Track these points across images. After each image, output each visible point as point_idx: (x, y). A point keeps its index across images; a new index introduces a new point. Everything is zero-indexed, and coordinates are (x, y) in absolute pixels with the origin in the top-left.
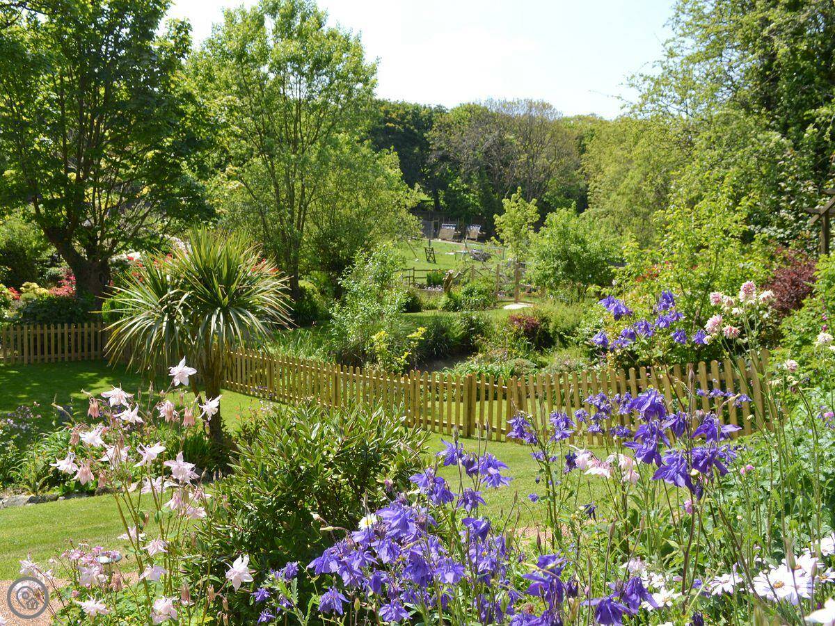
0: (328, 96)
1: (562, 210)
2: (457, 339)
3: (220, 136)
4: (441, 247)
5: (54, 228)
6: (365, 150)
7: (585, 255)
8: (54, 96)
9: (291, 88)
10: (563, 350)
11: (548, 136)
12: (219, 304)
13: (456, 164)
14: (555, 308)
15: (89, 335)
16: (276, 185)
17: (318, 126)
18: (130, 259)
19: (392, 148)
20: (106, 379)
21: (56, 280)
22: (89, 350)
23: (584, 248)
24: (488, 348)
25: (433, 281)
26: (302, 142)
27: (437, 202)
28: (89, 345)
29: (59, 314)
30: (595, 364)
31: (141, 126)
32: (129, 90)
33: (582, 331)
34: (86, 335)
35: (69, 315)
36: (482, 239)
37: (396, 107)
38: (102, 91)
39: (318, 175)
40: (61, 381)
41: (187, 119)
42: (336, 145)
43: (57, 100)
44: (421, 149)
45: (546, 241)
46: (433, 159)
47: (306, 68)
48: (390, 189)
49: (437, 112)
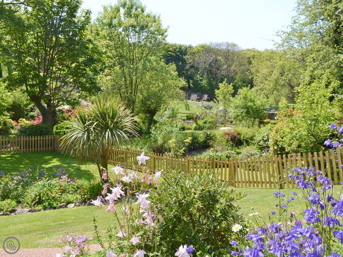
0: (147, 41)
1: (245, 88)
2: (201, 142)
3: (103, 57)
4: (191, 104)
5: (34, 96)
6: (162, 63)
7: (254, 107)
8: (35, 41)
9: (131, 38)
10: (248, 147)
11: (236, 57)
12: (108, 127)
13: (197, 69)
14: (243, 129)
15: (48, 140)
16: (125, 78)
17: (143, 53)
18: (64, 109)
19: (173, 62)
20: (56, 159)
21: (33, 117)
22: (48, 147)
23: (254, 104)
24: (215, 146)
25: (189, 118)
26: (136, 60)
27: (189, 85)
28: (48, 145)
29: (36, 131)
30: (263, 153)
31: (71, 54)
32: (65, 38)
33: (257, 139)
34: (47, 140)
35: (40, 132)
36: (208, 100)
37: (172, 46)
38: (54, 39)
39: (143, 74)
40: (37, 160)
41: (89, 50)
42: (150, 61)
43: (35, 43)
44: (182, 63)
45: (238, 100)
46: (188, 67)
47: (137, 29)
48: (173, 80)
49: (189, 48)
